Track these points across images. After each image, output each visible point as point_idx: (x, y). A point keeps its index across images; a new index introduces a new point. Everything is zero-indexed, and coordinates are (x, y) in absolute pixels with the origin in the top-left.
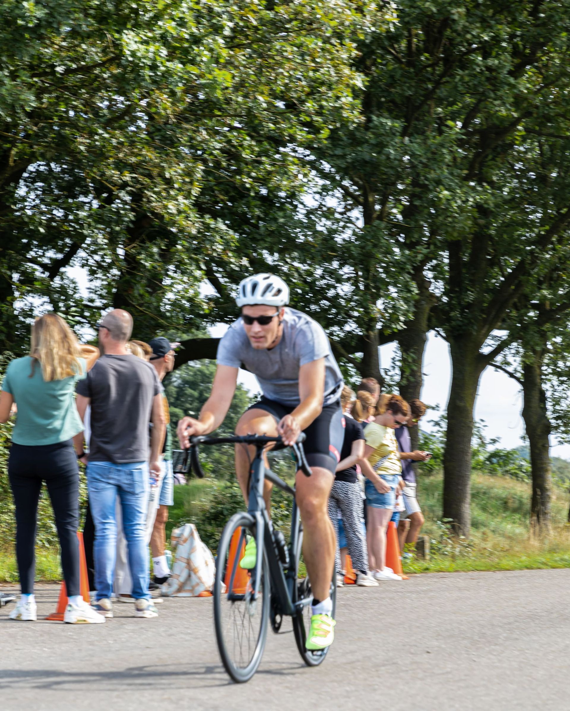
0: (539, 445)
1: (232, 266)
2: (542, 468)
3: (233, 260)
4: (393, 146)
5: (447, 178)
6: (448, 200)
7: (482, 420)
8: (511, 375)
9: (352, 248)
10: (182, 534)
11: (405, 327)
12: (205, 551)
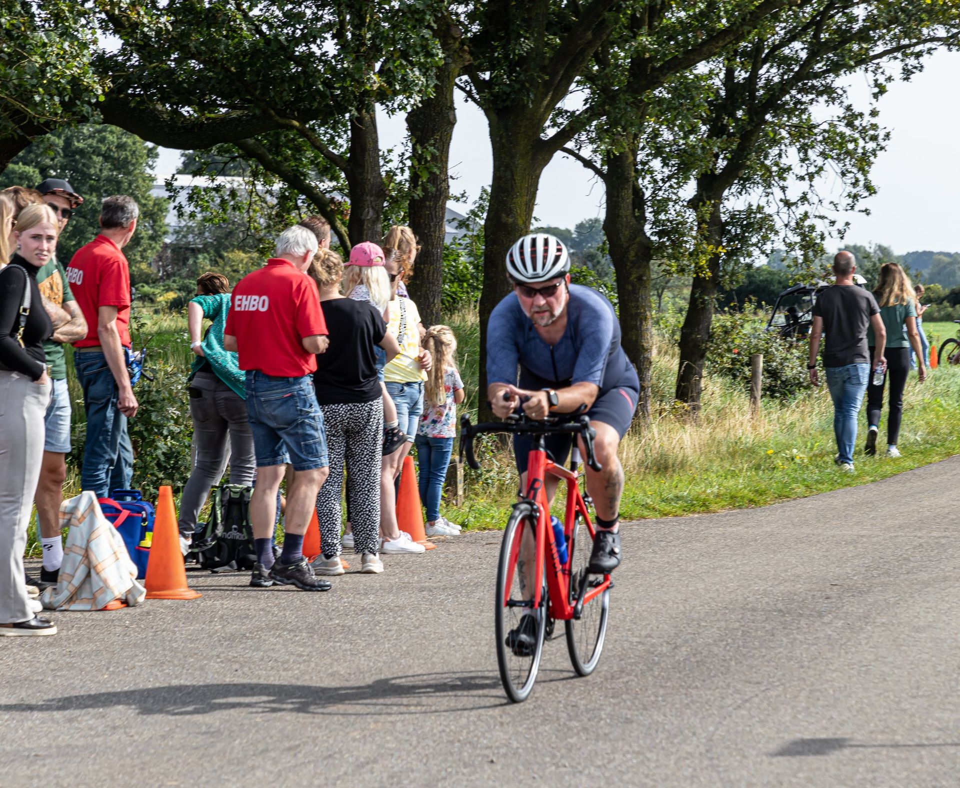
0: (633, 277)
1: (146, 29)
3: (145, 21)
8: (588, 164)
10: (75, 508)
12: (113, 536)
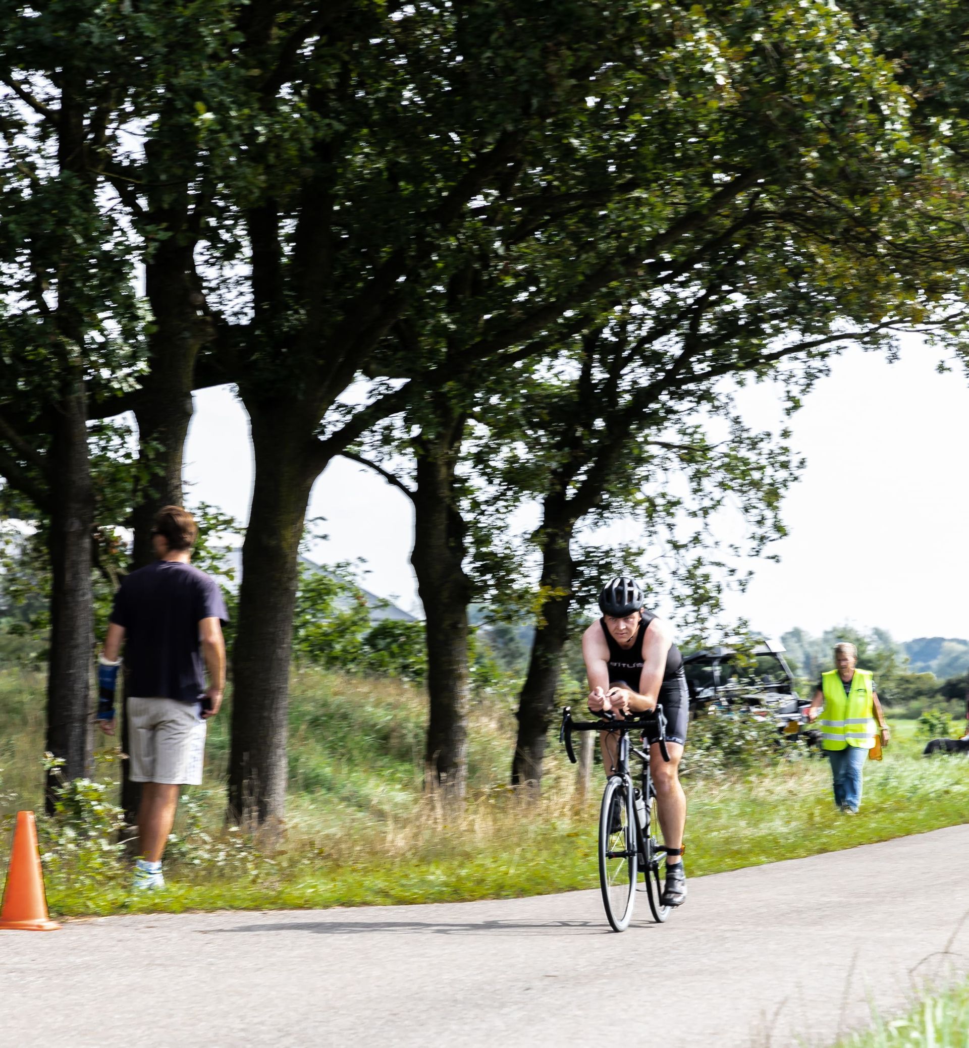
0: (446, 624)
2: (453, 671)
4: (98, 17)
5: (214, 85)
6: (211, 131)
7: (362, 560)
8: (392, 479)
9: (12, 226)
11: (138, 387)
